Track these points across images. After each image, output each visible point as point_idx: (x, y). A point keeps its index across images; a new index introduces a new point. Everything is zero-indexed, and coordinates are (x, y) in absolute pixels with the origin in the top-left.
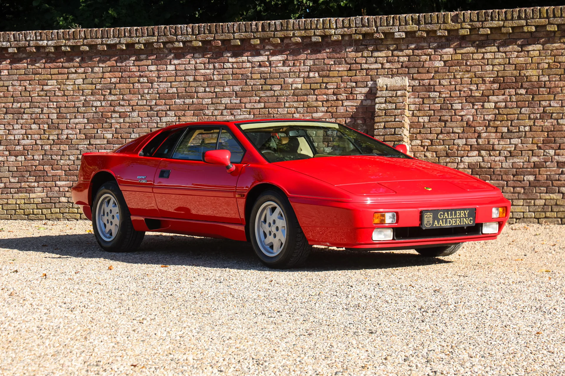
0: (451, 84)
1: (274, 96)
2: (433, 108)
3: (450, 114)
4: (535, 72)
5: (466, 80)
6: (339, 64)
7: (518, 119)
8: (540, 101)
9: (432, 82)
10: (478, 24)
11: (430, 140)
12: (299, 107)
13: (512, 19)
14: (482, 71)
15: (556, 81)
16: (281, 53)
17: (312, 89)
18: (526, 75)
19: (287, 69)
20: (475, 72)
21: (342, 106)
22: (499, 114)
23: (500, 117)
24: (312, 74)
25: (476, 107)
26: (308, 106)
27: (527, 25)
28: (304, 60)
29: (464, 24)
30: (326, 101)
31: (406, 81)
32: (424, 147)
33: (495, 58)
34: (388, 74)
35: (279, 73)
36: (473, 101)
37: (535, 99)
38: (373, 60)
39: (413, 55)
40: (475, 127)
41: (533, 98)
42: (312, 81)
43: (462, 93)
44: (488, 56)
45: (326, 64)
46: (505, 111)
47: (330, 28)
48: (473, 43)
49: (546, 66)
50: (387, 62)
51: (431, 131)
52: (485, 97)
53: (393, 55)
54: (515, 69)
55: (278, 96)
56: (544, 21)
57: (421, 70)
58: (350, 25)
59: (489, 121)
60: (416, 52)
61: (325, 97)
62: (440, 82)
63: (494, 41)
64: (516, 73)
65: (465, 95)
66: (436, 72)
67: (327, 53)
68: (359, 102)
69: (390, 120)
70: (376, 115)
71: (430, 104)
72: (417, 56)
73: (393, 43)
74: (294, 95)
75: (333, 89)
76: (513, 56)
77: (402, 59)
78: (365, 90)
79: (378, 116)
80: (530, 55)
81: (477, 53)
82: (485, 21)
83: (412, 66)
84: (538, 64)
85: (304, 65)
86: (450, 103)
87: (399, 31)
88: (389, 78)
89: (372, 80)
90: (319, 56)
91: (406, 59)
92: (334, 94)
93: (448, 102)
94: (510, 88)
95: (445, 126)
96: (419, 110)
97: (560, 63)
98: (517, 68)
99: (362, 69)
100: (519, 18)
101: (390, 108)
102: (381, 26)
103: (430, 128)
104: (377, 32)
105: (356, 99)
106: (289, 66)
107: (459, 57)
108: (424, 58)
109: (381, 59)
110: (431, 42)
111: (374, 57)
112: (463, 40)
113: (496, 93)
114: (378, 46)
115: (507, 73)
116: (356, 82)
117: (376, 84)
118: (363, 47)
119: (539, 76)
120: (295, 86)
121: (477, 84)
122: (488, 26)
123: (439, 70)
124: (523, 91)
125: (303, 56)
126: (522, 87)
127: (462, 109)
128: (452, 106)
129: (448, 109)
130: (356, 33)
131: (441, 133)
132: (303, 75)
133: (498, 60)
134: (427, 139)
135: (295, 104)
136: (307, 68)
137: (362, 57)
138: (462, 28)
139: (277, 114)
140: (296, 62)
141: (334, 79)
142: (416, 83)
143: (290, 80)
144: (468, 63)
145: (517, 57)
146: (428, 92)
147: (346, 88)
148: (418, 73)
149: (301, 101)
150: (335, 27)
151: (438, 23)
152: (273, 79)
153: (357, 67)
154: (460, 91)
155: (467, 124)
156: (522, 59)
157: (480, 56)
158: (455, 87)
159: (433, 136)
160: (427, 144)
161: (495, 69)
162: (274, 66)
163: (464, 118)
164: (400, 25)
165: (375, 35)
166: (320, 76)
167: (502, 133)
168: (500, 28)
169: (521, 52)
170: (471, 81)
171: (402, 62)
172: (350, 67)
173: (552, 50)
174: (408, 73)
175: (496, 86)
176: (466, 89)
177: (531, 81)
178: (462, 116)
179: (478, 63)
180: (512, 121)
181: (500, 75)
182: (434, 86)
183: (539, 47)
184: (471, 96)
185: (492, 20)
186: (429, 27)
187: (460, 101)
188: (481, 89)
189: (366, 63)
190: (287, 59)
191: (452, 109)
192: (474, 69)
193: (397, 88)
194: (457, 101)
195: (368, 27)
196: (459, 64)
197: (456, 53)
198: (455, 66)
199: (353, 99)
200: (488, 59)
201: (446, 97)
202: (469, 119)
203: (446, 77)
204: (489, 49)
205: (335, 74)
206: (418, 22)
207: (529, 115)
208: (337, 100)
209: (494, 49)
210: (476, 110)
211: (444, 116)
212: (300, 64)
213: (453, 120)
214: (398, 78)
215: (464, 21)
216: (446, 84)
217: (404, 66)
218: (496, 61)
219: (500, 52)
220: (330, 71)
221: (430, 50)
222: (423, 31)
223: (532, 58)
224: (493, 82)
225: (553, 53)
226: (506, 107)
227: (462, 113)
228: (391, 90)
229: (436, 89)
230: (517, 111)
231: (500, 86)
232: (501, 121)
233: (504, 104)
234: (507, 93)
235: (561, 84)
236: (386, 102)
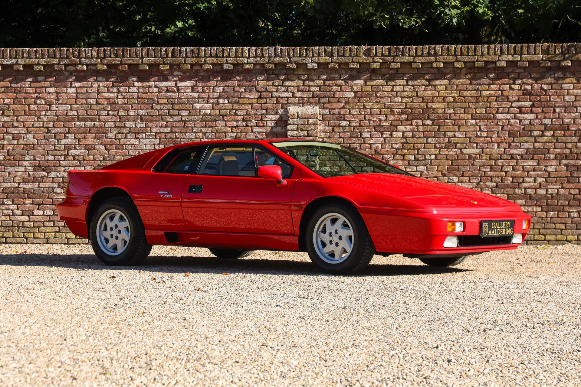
0: (361, 114)
1: (182, 121)
2: (343, 136)
3: (359, 142)
4: (441, 105)
5: (375, 111)
6: (250, 92)
7: (424, 148)
8: (445, 132)
9: (342, 112)
10: (390, 59)
11: (339, 166)
12: (207, 133)
13: (422, 55)
14: (391, 102)
15: (460, 114)
16: (190, 79)
17: (221, 115)
18: (434, 107)
19: (196, 95)
20: (384, 103)
21: (252, 132)
22: (407, 143)
23: (407, 146)
24: (221, 101)
25: (384, 136)
26: (217, 132)
27: (436, 61)
28: (214, 87)
29: (376, 58)
30: (235, 127)
31: (317, 110)
33: (403, 91)
34: (298, 103)
35: (187, 99)
36: (381, 130)
37: (441, 130)
38: (284, 89)
39: (324, 85)
40: (383, 155)
41: (439, 129)
42: (221, 107)
43: (371, 122)
44: (398, 88)
45: (236, 92)
46: (413, 140)
47: (243, 57)
48: (383, 77)
49: (452, 100)
50: (298, 91)
52: (393, 127)
53: (304, 85)
54: (423, 102)
55: (186, 121)
56: (452, 58)
57: (331, 100)
58: (262, 54)
59: (397, 149)
60: (328, 82)
61: (235, 123)
62: (350, 112)
63: (404, 75)
64: (423, 105)
65: (374, 124)
66: (347, 102)
67: (237, 80)
68: (269, 128)
71: (339, 132)
72: (328, 86)
73: (304, 73)
74: (202, 120)
75: (243, 115)
76: (421, 90)
77: (313, 89)
78: (276, 117)
80: (437, 89)
81: (387, 85)
82: (396, 56)
83: (322, 95)
84: (445, 97)
85: (213, 92)
86: (359, 132)
87: (312, 63)
88: (300, 106)
89: (282, 108)
90: (229, 83)
91: (317, 89)
92: (244, 120)
93: (358, 131)
94: (417, 119)
96: (329, 137)
97: (464, 97)
98: (425, 101)
99: (272, 97)
100: (429, 54)
101: (302, 135)
102: (294, 56)
104: (290, 62)
105: (266, 126)
106: (198, 92)
107: (369, 88)
108: (335, 88)
109: (292, 88)
110: (342, 74)
111: (285, 86)
112: (374, 73)
113: (405, 124)
114: (289, 76)
115: (415, 105)
116: (266, 110)
117: (288, 112)
118: (274, 76)
119: (445, 109)
120: (203, 111)
121: (386, 115)
122: (399, 61)
123: (350, 100)
124: (429, 122)
125: (212, 83)
126: (428, 118)
127: (371, 137)
128: (361, 135)
129: (358, 137)
130: (268, 63)
132: (212, 102)
133: (406, 93)
134: (337, 166)
135: (204, 130)
136: (216, 95)
137: (273, 85)
138: (374, 62)
139: (184, 138)
140: (205, 88)
141: (244, 106)
142: (327, 112)
143: (199, 106)
144: (378, 95)
145: (425, 90)
146: (338, 120)
147: (256, 114)
148: (329, 102)
149: (209, 127)
150: (247, 56)
151: (350, 56)
152: (181, 104)
153: (267, 95)
154: (369, 120)
155: (375, 151)
156: (429, 92)
157: (390, 88)
158: (365, 117)
161: (404, 101)
162: (182, 91)
163: (373, 146)
164: (313, 56)
165: (288, 65)
166: (229, 103)
167: (409, 161)
168: (410, 63)
169: (429, 86)
170: (380, 112)
171: (313, 92)
172: (260, 95)
173: (457, 85)
174: (319, 102)
175: (404, 116)
176: (375, 119)
177: (437, 113)
178: (370, 144)
179: (387, 95)
180: (418, 150)
181: (408, 106)
182: (344, 115)
183: (446, 82)
184: (380, 125)
185: (403, 55)
186: (342, 60)
187: (369, 130)
188: (390, 119)
189: (277, 92)
190: (196, 85)
191: (361, 137)
192: (383, 100)
193: (308, 116)
194: (366, 130)
195: (281, 57)
196: (368, 95)
197: (366, 85)
198: (366, 97)
199: (263, 126)
200: (397, 92)
201: (356, 126)
202: (377, 147)
203: (357, 107)
204: (398, 82)
205: (246, 101)
206: (331, 55)
207: (435, 144)
208: (247, 126)
209: (403, 82)
210: (385, 138)
211: (353, 144)
212: (210, 90)
213: (362, 148)
214: (309, 106)
215: (376, 55)
216: (356, 113)
217: (315, 95)
218: (405, 94)
219: (409, 85)
220: (240, 98)
221: (341, 81)
222: (336, 63)
223: (439, 92)
224: (402, 113)
225: (458, 88)
226: (413, 137)
227: (371, 141)
228: (303, 118)
229: (346, 118)
230: (423, 140)
231: (408, 117)
232: (408, 150)
233: (411, 134)
234: (414, 123)
235: (465, 116)
236: (297, 129)
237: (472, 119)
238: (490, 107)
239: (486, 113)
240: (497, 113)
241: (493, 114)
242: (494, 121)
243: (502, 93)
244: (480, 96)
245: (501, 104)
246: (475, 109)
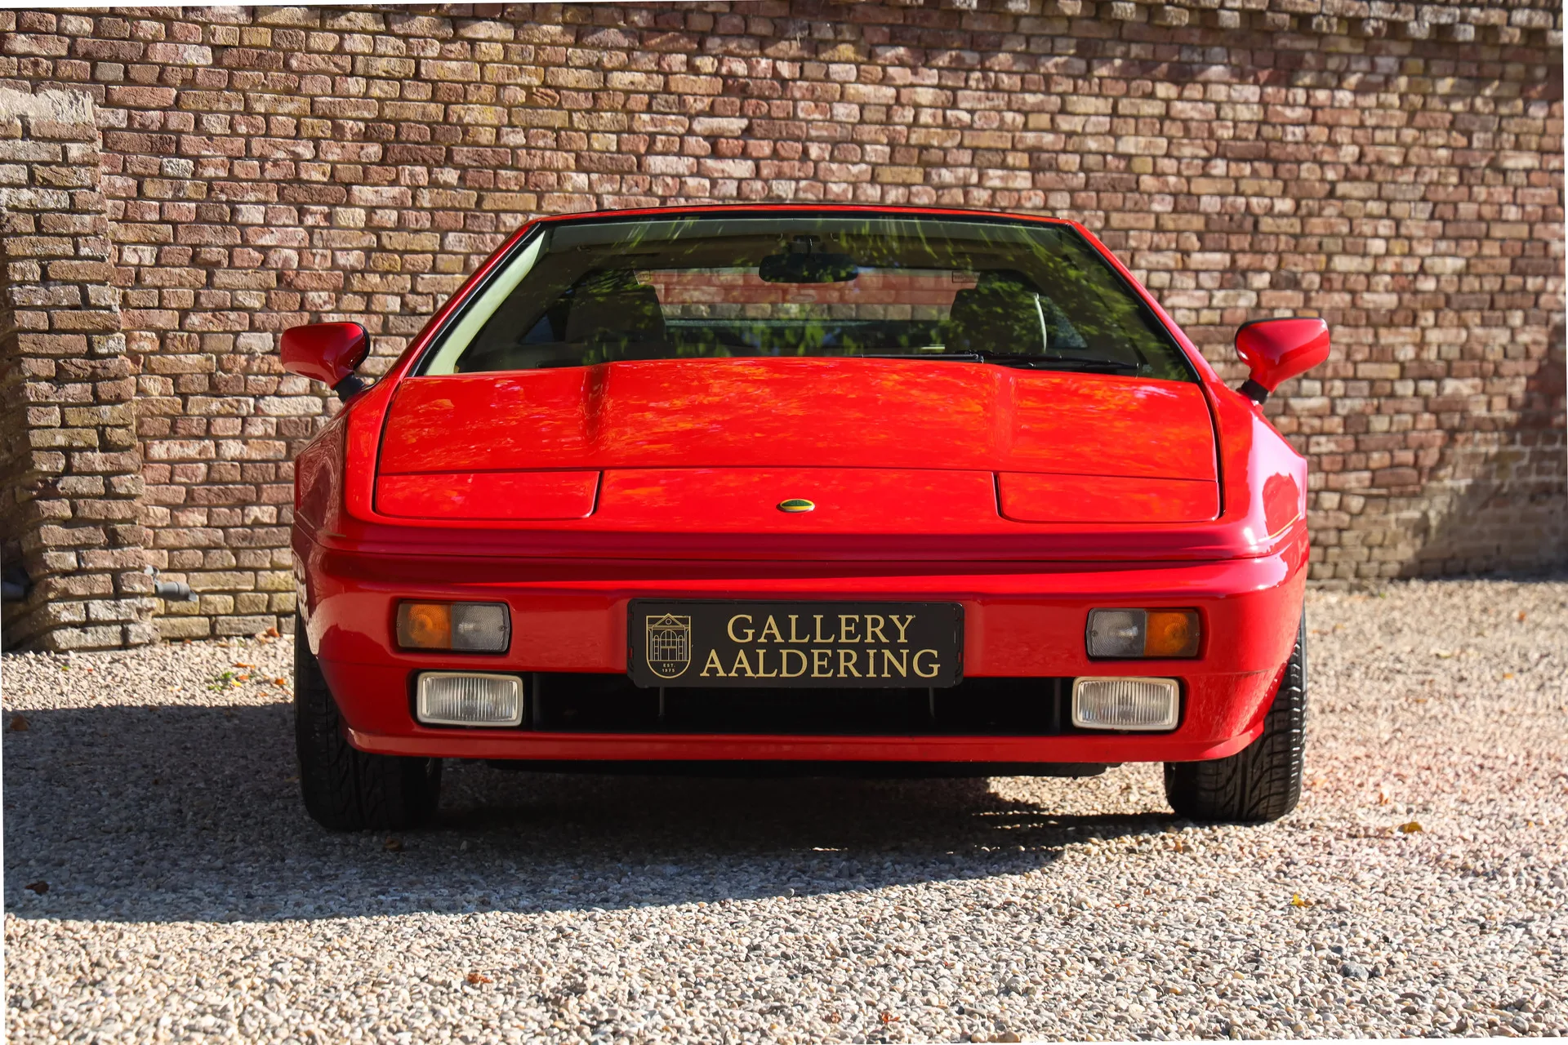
0: (234, 133)
2: (174, 216)
3: (228, 241)
4: (492, 115)
5: (282, 124)
7: (434, 270)
8: (497, 213)
9: (175, 120)
11: (157, 331)
14: (333, 95)
15: (544, 149)
18: (467, 119)
20: (312, 97)
22: (381, 248)
23: (382, 261)
25: (309, 221)
31: (85, 111)
32: (134, 356)
33: (374, 54)
34: (21, 77)
36: (301, 199)
37: (486, 205)
39: (112, 13)
40: (303, 291)
41: (480, 200)
43: (268, 165)
44: (357, 42)
46: (397, 240)
49: (521, 96)
50: (18, 29)
51: (161, 298)
52: (340, 189)
54: (433, 99)
57: (137, 71)
59: (350, 272)
62: (198, 122)
64: (436, 110)
65: (278, 175)
66: (190, 83)
69: (59, 251)
70: (8, 229)
71: (161, 200)
72: (124, 18)
76: (429, 53)
77: (72, 24)
79: (16, 234)
80: (478, 55)
81: (323, 29)
83: (106, 53)
84: (501, 86)
86: (228, 202)
88: (25, 89)
91: (86, 25)
93: (224, 197)
94: (415, 162)
95: (210, 284)
96: (126, 220)
97: (558, 89)
98: (441, 95)
101: (52, 205)
103: (160, 288)
107: (266, 36)
108: (150, 27)
113: (375, 177)
115: (412, 111)
119: (498, 130)
121: (316, 141)
123: (199, 78)
124: (450, 176)
126: (449, 160)
127: (267, 224)
129: (222, 222)
131: (197, 307)
133: (384, 61)
134: (149, 328)
142: (119, 118)
144: (294, 63)
145: (442, 57)
146: (159, 154)
148: (128, 80)
154: (263, 159)
155: (279, 279)
156: (454, 65)
157: (332, 41)
158: (248, 146)
159: (165, 319)
160: (147, 346)
161: (376, 92)
163: (275, 258)
167: (386, 315)
169: (453, 40)
170: (297, 128)
171: (73, 38)
173: (539, 46)
174: (94, 80)
175: (374, 150)
176: (281, 155)
177: (477, 144)
178: (263, 249)
179: (323, 65)
180: (414, 275)
181: (388, 112)
182: (179, 133)
183: (506, 29)
184: (298, 180)
187: (262, 196)
188: (330, 157)
191: (233, 222)
192: (310, 85)
193: (64, 133)
194: (252, 197)
196: (260, 62)
197: (255, 23)
198: (253, 68)
200: (354, 55)
201: (218, 178)
202: (287, 260)
203: (222, 106)
204: (361, 18)
207: (467, 256)
209: (377, 20)
210: (311, 230)
211: (208, 245)
213: (237, 263)
214: (58, 93)
216: (219, 130)
217: (81, 50)
218: (381, 65)
219: (394, 34)
223: (483, 64)
224: (366, 137)
225: (543, 56)
226: (400, 226)
227: (267, 240)
228: (44, 139)
229: (186, 148)
230: (430, 241)
231: (385, 151)
232: (384, 274)
233: (394, 215)
234: (405, 179)
235: (561, 159)
236: (32, 181)
237: (579, 169)
238: (631, 131)
239: (619, 151)
240: (650, 151)
241: (639, 157)
242: (639, 178)
243: (666, 83)
244: (605, 89)
245: (663, 123)
246: (588, 134)
